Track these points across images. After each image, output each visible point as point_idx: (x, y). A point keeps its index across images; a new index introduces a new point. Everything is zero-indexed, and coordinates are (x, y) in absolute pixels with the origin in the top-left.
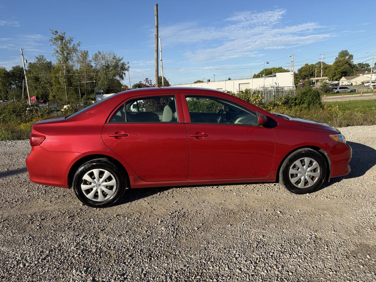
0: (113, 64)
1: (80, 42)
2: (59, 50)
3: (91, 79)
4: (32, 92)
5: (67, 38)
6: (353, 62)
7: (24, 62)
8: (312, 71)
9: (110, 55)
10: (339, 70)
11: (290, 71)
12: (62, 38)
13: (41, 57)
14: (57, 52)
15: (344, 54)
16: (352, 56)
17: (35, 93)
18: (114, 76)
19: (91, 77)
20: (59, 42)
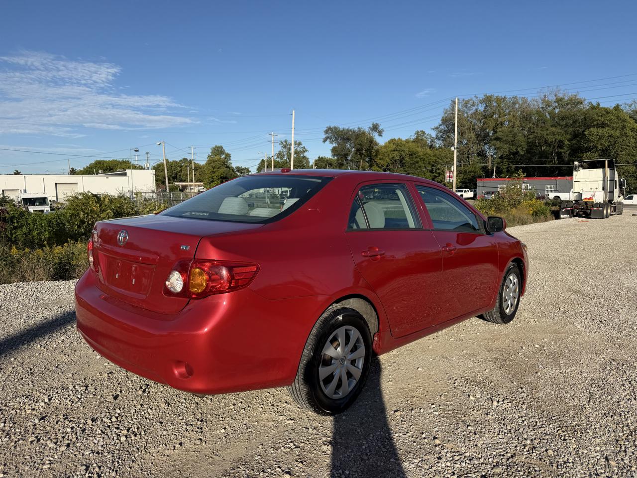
8: (175, 172)
10: (217, 173)
11: (144, 169)
15: (218, 150)
16: (229, 155)
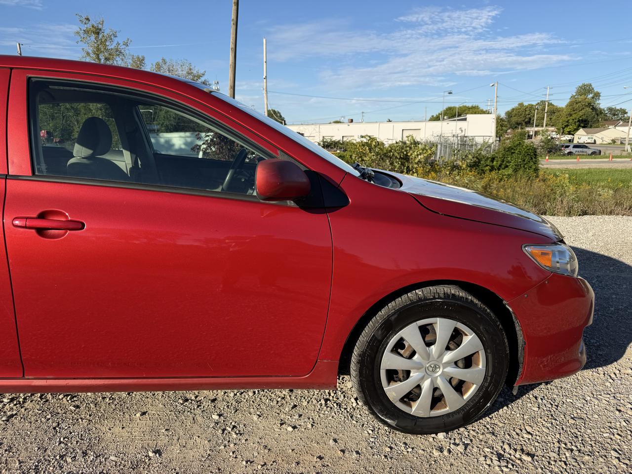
1: (128, 39)
5: (107, 31)
6: (599, 104)
8: (529, 116)
9: (184, 67)
10: (574, 116)
11: (491, 113)
12: (97, 31)
14: (88, 54)
15: (586, 89)
16: (599, 93)
20: (93, 37)
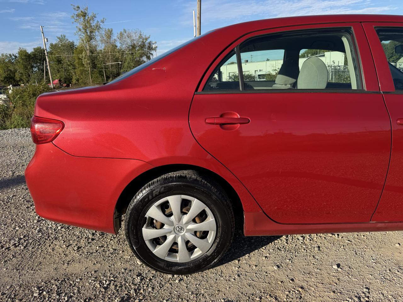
0: (139, 44)
1: (104, 18)
2: (81, 28)
3: (117, 60)
4: (55, 75)
5: (90, 15)
7: (45, 41)
9: (136, 34)
12: (84, 15)
13: (63, 36)
14: (80, 30)
17: (58, 76)
18: (141, 56)
19: (117, 58)
20: (82, 18)
